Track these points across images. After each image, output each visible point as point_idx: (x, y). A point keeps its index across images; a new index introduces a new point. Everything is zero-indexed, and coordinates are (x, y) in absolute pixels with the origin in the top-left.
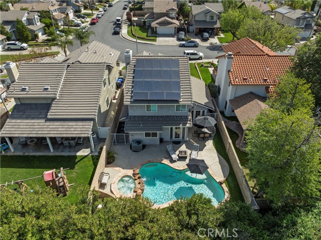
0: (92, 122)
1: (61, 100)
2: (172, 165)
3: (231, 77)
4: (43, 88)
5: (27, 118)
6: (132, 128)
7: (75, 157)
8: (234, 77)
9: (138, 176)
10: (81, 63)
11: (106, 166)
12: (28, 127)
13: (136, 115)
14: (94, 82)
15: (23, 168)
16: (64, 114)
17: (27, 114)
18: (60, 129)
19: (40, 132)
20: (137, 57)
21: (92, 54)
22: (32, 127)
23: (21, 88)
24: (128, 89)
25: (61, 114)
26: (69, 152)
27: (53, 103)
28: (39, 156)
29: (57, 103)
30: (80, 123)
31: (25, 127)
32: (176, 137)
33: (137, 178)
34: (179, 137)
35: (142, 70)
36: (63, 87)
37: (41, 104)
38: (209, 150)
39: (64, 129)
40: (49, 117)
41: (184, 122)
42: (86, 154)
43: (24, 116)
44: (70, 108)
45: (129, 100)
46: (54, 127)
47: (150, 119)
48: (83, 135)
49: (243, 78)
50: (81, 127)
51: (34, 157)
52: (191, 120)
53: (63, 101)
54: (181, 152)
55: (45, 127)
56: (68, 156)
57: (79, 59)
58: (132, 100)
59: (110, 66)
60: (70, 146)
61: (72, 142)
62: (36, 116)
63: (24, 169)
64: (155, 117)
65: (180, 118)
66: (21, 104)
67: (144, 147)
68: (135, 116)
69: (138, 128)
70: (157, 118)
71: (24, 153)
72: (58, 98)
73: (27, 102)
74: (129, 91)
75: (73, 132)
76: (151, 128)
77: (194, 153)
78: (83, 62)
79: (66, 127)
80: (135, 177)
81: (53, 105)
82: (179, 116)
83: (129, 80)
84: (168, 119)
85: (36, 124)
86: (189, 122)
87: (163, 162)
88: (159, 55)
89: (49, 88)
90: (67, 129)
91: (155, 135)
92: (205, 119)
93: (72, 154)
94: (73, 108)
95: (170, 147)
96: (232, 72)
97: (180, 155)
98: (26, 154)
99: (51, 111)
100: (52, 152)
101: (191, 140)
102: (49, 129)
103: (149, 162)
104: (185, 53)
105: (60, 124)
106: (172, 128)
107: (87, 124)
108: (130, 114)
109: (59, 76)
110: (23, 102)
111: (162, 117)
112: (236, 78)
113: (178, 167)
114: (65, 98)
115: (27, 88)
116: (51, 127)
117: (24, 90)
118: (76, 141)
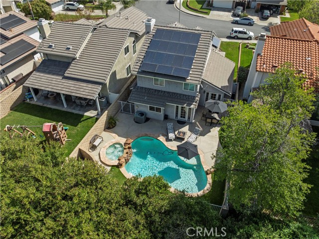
0: (101, 86)
1: (80, 61)
2: (166, 143)
3: (259, 62)
4: (66, 47)
5: (49, 73)
6: (136, 99)
7: (82, 116)
8: (262, 62)
9: (128, 146)
10: (107, 27)
11: (104, 130)
12: (47, 81)
13: (144, 86)
14: (114, 48)
15: (38, 116)
16: (78, 74)
17: (50, 69)
18: (72, 88)
19: (55, 88)
20: (158, 27)
21: (123, 20)
22: (50, 81)
23: (48, 45)
24: (138, 59)
25: (76, 73)
26: (79, 110)
27: (73, 62)
28: (54, 109)
29: (76, 63)
30: (90, 85)
31: (45, 80)
32: (181, 117)
33: (127, 147)
34: (184, 117)
35: (158, 41)
36: (85, 49)
37: (64, 62)
38: (212, 137)
39: (75, 89)
40: (66, 75)
41: (189, 102)
42: (92, 115)
43: (47, 71)
44: (86, 70)
45: (137, 70)
46: (68, 85)
47: (156, 93)
48: (88, 97)
49: (272, 65)
50: (90, 89)
51: (50, 109)
52: (198, 102)
53: (82, 62)
54: (179, 133)
55: (61, 83)
56: (77, 114)
57: (106, 24)
58: (140, 71)
59: (137, 33)
60: (82, 106)
61: (83, 102)
62: (57, 73)
63: (38, 118)
64: (162, 91)
65: (187, 97)
66: (49, 60)
67: (147, 119)
68: (143, 88)
69: (141, 99)
70: (163, 93)
71: (44, 104)
72: (78, 58)
73: (53, 58)
74: (139, 61)
75: (81, 93)
76: (154, 102)
77: (194, 136)
78: (110, 27)
79: (77, 86)
80: (125, 146)
81: (72, 65)
82: (186, 95)
83: (144, 49)
84: (174, 96)
85: (54, 80)
86: (194, 103)
87: (158, 138)
88: (197, 28)
89: (71, 47)
90: (78, 89)
91: (158, 110)
92: (215, 103)
93: (81, 113)
94: (88, 70)
95: (170, 125)
96: (261, 56)
97: (177, 136)
98: (45, 105)
99: (68, 70)
100: (65, 107)
101: (197, 123)
102: (62, 86)
103: (146, 135)
104: (233, 30)
105: (73, 83)
106: (177, 107)
107: (96, 87)
108: (138, 85)
109: (83, 38)
110: (50, 58)
111: (168, 93)
112: (264, 64)
113: (172, 147)
114: (84, 60)
115: (53, 45)
116: (65, 84)
117: (50, 47)
118: (87, 102)
